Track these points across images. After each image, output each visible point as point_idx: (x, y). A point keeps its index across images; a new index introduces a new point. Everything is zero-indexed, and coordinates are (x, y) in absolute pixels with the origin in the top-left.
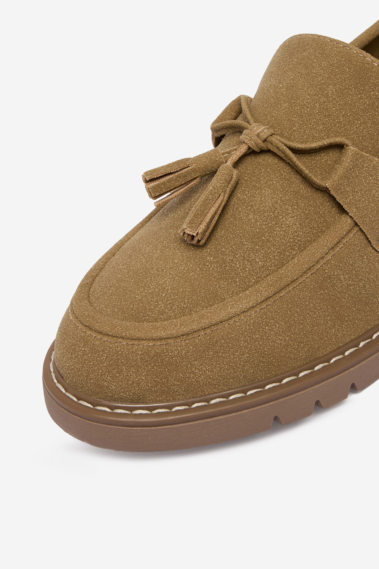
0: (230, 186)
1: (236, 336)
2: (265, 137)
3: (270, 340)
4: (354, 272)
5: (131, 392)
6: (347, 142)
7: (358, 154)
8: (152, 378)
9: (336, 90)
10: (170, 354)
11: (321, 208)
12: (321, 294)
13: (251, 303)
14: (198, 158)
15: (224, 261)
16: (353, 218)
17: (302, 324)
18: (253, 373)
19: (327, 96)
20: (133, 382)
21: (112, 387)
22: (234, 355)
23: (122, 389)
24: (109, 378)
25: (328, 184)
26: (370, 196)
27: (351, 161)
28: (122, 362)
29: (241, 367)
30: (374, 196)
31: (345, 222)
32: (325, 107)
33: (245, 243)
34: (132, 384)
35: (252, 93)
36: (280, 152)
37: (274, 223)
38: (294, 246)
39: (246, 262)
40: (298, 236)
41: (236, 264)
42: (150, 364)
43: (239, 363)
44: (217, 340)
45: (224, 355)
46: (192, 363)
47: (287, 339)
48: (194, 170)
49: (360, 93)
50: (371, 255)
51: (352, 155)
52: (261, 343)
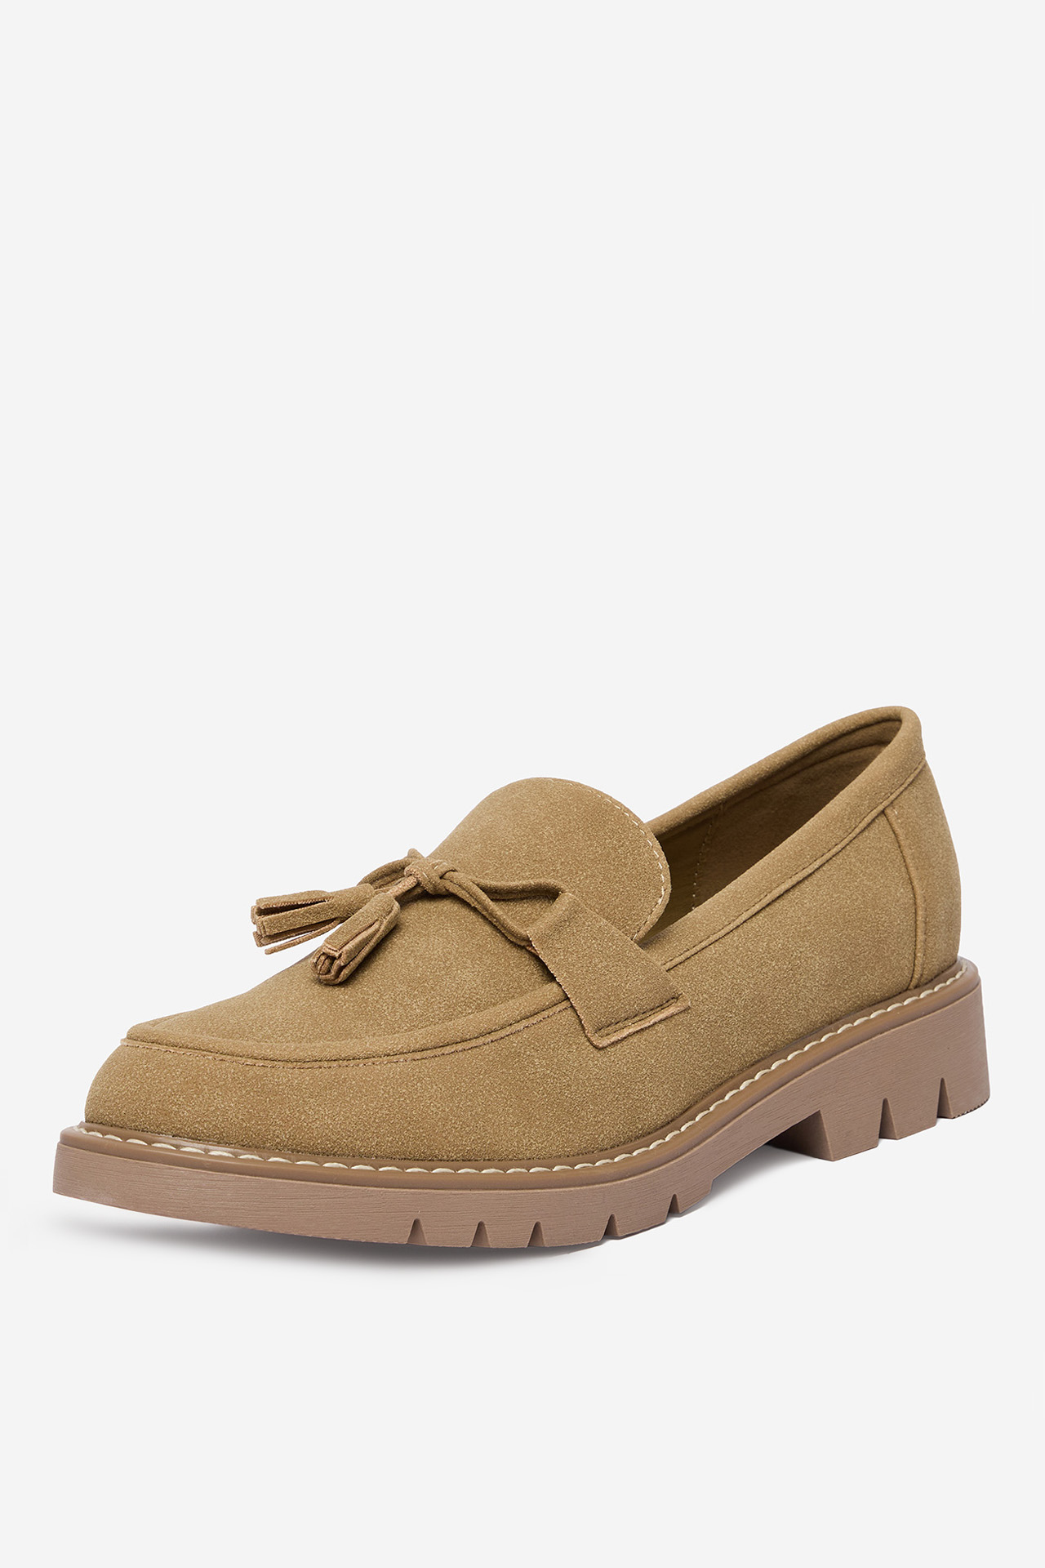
0: (388, 918)
1: (373, 1080)
2: (443, 870)
3: (421, 1102)
4: (556, 1060)
5: (210, 1123)
6: (563, 886)
7: (578, 905)
8: (245, 1108)
9: (555, 832)
10: (276, 1080)
11: (515, 970)
12: (502, 1073)
13: (400, 1046)
14: (341, 893)
15: (366, 1001)
16: (561, 986)
17: (470, 1100)
18: (391, 1143)
19: (541, 838)
20: (217, 1109)
21: (183, 1113)
22: (367, 1105)
23: (198, 1117)
24: (181, 1099)
25: (529, 932)
26: (590, 963)
27: (566, 910)
28: (204, 1080)
29: (374, 1125)
30: (596, 966)
31: (551, 991)
32: (537, 851)
33: (399, 986)
34: (213, 1112)
35: (426, 851)
36: (463, 892)
37: (443, 972)
38: (471, 1003)
39: (397, 1006)
40: (477, 994)
41: (382, 1006)
42: (245, 1087)
43: (373, 1119)
44: (345, 1079)
45: (353, 1101)
46: (306, 1099)
47: (447, 1110)
48: (331, 907)
49: (590, 839)
50: (583, 1048)
51: (569, 903)
52: (408, 1101)
